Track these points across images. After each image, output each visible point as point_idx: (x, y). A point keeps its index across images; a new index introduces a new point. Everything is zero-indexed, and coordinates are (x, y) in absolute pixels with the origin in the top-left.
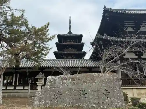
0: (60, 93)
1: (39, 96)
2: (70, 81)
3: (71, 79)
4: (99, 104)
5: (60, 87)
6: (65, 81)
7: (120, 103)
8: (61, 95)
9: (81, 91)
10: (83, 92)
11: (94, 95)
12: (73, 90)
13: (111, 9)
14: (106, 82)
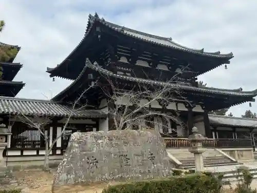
0: (95, 159)
1: (65, 165)
2: (106, 140)
3: (107, 138)
4: (144, 173)
5: (93, 150)
6: (100, 141)
7: (167, 170)
8: (97, 162)
9: (122, 155)
10: (124, 157)
11: (138, 161)
12: (113, 155)
13: (104, 20)
14: (150, 142)
